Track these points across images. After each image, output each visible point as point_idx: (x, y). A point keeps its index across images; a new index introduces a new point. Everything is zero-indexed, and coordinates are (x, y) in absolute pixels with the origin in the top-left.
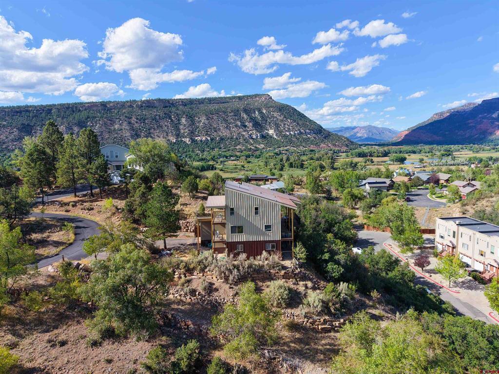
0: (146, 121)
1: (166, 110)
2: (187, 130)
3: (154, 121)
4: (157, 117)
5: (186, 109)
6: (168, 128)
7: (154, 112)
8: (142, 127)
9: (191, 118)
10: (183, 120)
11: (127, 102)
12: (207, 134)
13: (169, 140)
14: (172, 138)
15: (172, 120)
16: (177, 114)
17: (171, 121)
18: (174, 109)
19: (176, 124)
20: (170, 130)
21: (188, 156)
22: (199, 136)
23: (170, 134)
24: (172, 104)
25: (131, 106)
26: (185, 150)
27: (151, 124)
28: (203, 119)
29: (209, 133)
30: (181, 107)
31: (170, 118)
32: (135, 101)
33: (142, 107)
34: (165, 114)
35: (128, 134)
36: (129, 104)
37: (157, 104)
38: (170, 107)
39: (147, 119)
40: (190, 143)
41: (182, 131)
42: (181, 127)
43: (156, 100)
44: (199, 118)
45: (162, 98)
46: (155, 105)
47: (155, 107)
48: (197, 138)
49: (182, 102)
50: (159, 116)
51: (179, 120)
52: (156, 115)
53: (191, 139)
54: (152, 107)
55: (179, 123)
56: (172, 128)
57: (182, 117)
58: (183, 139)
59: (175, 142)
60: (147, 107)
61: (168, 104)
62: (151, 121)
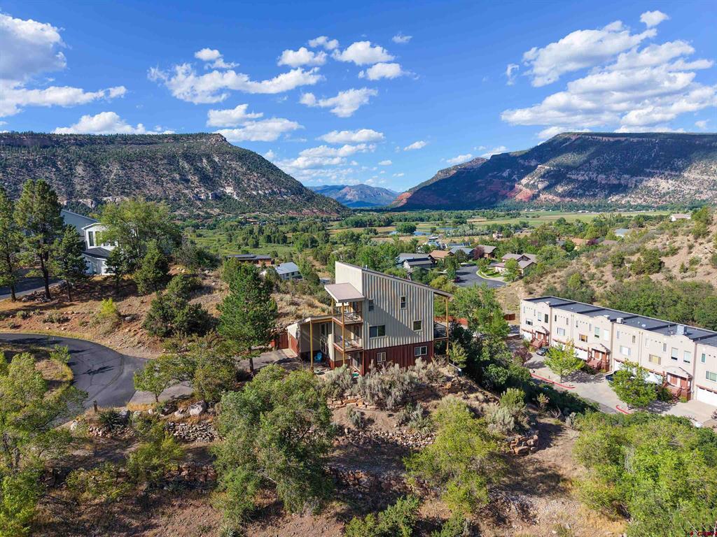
0: (9, 170)
1: (46, 152)
2: (86, 186)
3: (24, 170)
4: (30, 164)
5: (84, 151)
7: (23, 155)
9: (92, 165)
10: (79, 170)
12: (124, 192)
15: (58, 169)
16: (68, 160)
17: (57, 171)
18: (60, 151)
19: (66, 176)
22: (110, 195)
24: (57, 142)
27: (18, 175)
28: (116, 169)
29: (126, 190)
30: (74, 148)
31: (54, 165)
34: (45, 158)
37: (28, 141)
38: (53, 147)
39: (10, 165)
40: (93, 206)
41: (78, 187)
42: (76, 180)
43: (25, 134)
44: (108, 167)
45: (36, 131)
46: (25, 143)
47: (24, 147)
48: (105, 199)
49: (76, 139)
50: (34, 161)
51: (71, 169)
52: (28, 160)
53: (95, 199)
54: (19, 146)
55: (72, 175)
56: (60, 183)
57: (76, 164)
58: (81, 200)
59: (65, 204)
60: (9, 145)
61: (49, 143)
62: (18, 170)
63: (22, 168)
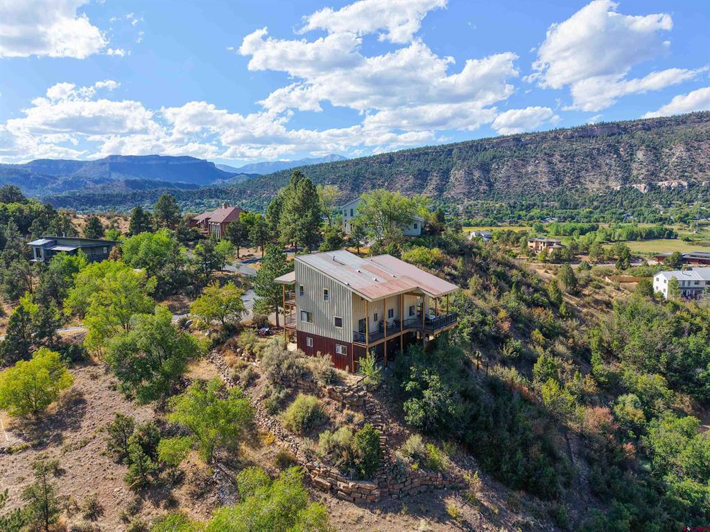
0: (576, 159)
1: (612, 140)
2: (643, 171)
3: (588, 159)
4: (595, 152)
5: (648, 136)
6: (610, 169)
7: (592, 144)
8: (568, 168)
9: (655, 150)
10: (640, 155)
11: (551, 132)
12: (683, 176)
13: (608, 187)
14: (614, 184)
15: (619, 156)
16: (631, 145)
17: (618, 157)
18: (625, 137)
19: (625, 161)
20: (613, 172)
21: (636, 214)
22: (666, 180)
23: (613, 178)
24: (625, 130)
25: (556, 138)
26: (635, 203)
27: (583, 163)
28: (679, 151)
29: (686, 174)
30: (640, 133)
31: (617, 151)
32: (563, 130)
33: (573, 137)
34: (609, 146)
35: (545, 179)
36: (552, 135)
37: (598, 131)
38: (620, 134)
39: (578, 155)
40: (646, 191)
41: (635, 172)
42: (634, 165)
43: (596, 125)
44: (671, 150)
45: (606, 121)
46: (595, 134)
47: (593, 137)
48: (660, 183)
49: (643, 124)
50: (599, 150)
51: (632, 155)
52: (593, 149)
53: (650, 184)
54: (590, 137)
55: (631, 160)
56: (618, 169)
57: (638, 149)
58: (635, 185)
59: (618, 189)
60: (581, 136)
61: (616, 130)
62: (583, 159)
63: (587, 156)
